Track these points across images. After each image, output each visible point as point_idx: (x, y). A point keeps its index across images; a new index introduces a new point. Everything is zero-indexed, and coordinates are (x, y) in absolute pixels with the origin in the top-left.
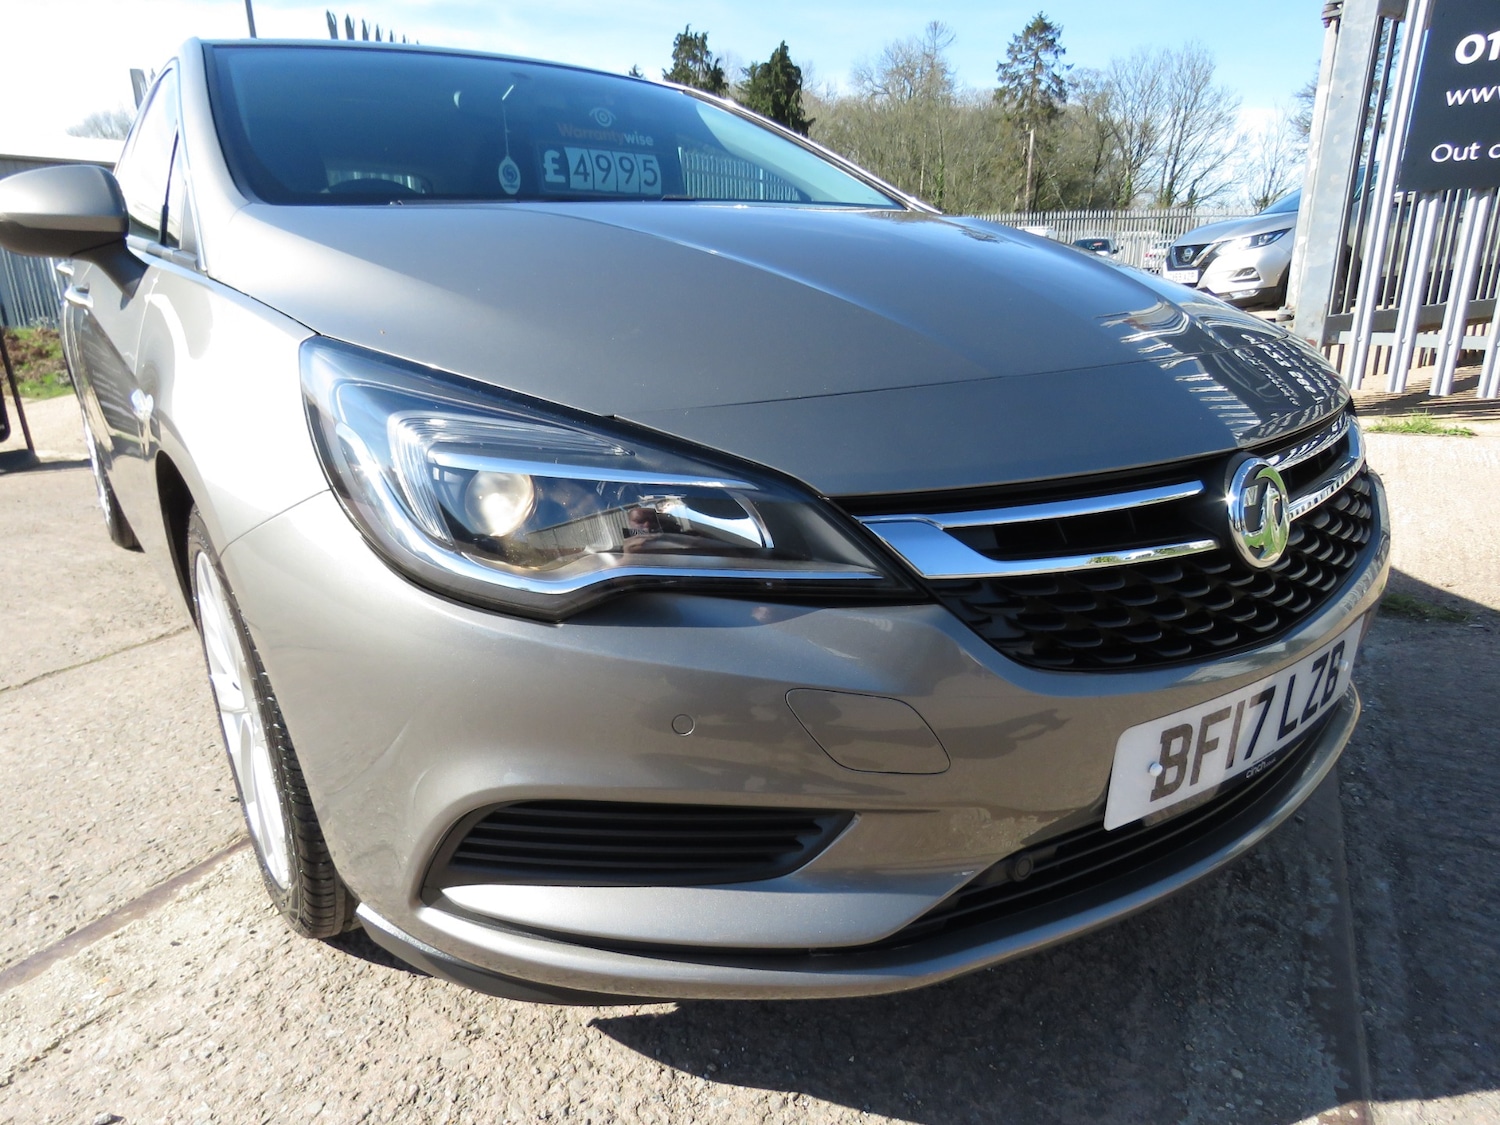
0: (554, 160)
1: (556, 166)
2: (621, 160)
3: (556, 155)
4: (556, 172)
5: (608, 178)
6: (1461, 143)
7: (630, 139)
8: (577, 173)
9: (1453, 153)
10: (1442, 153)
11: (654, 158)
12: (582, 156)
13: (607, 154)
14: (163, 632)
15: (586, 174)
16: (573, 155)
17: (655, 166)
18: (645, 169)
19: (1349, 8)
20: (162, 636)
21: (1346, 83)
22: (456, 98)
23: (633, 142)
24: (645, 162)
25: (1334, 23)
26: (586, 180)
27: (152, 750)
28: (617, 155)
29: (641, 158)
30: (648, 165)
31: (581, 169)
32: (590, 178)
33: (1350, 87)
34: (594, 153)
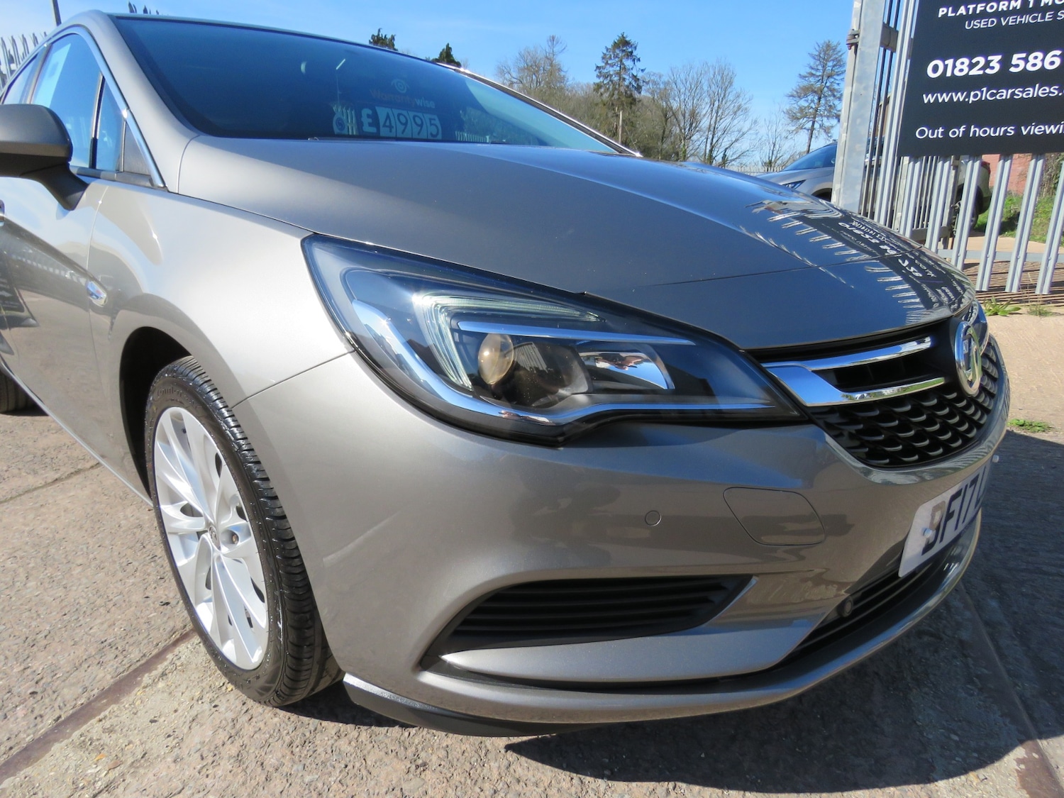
0: (368, 116)
1: (370, 120)
2: (414, 117)
3: (370, 112)
4: (370, 125)
5: (406, 130)
6: (933, 128)
7: (419, 102)
8: (384, 126)
9: (928, 133)
10: (922, 133)
11: (435, 117)
12: (388, 114)
13: (405, 113)
14: (57, 476)
15: (391, 127)
16: (382, 112)
17: (437, 122)
18: (431, 124)
19: (863, 38)
20: (56, 480)
21: (864, 85)
22: (303, 67)
23: (421, 105)
24: (430, 119)
25: (853, 47)
26: (391, 131)
27: (79, 569)
28: (412, 114)
29: (427, 116)
30: (433, 122)
31: (388, 124)
32: (394, 130)
33: (866, 88)
34: (396, 112)
